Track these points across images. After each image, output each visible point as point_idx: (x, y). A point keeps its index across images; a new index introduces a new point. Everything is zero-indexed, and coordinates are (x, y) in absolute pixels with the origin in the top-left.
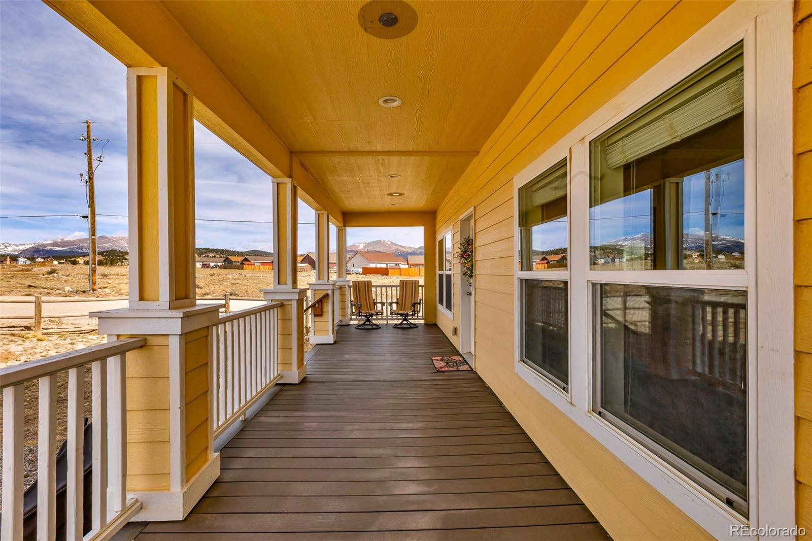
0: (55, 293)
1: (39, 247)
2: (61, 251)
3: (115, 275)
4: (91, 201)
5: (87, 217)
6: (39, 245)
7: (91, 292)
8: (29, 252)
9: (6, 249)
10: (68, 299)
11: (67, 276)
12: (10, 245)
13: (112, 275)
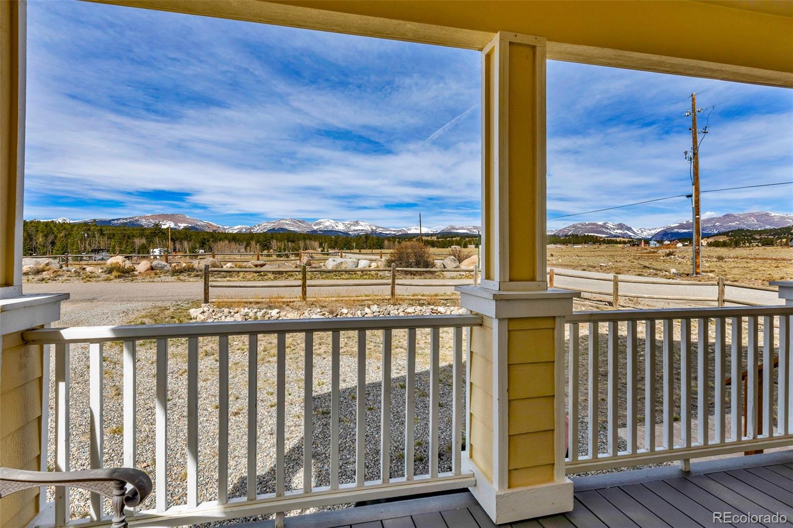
0: (661, 274)
1: (667, 231)
2: (686, 233)
3: (734, 258)
4: (695, 177)
5: (690, 196)
6: (667, 229)
7: (694, 275)
8: (660, 235)
9: (642, 234)
10: (671, 281)
11: (683, 258)
12: (645, 230)
13: (731, 258)
